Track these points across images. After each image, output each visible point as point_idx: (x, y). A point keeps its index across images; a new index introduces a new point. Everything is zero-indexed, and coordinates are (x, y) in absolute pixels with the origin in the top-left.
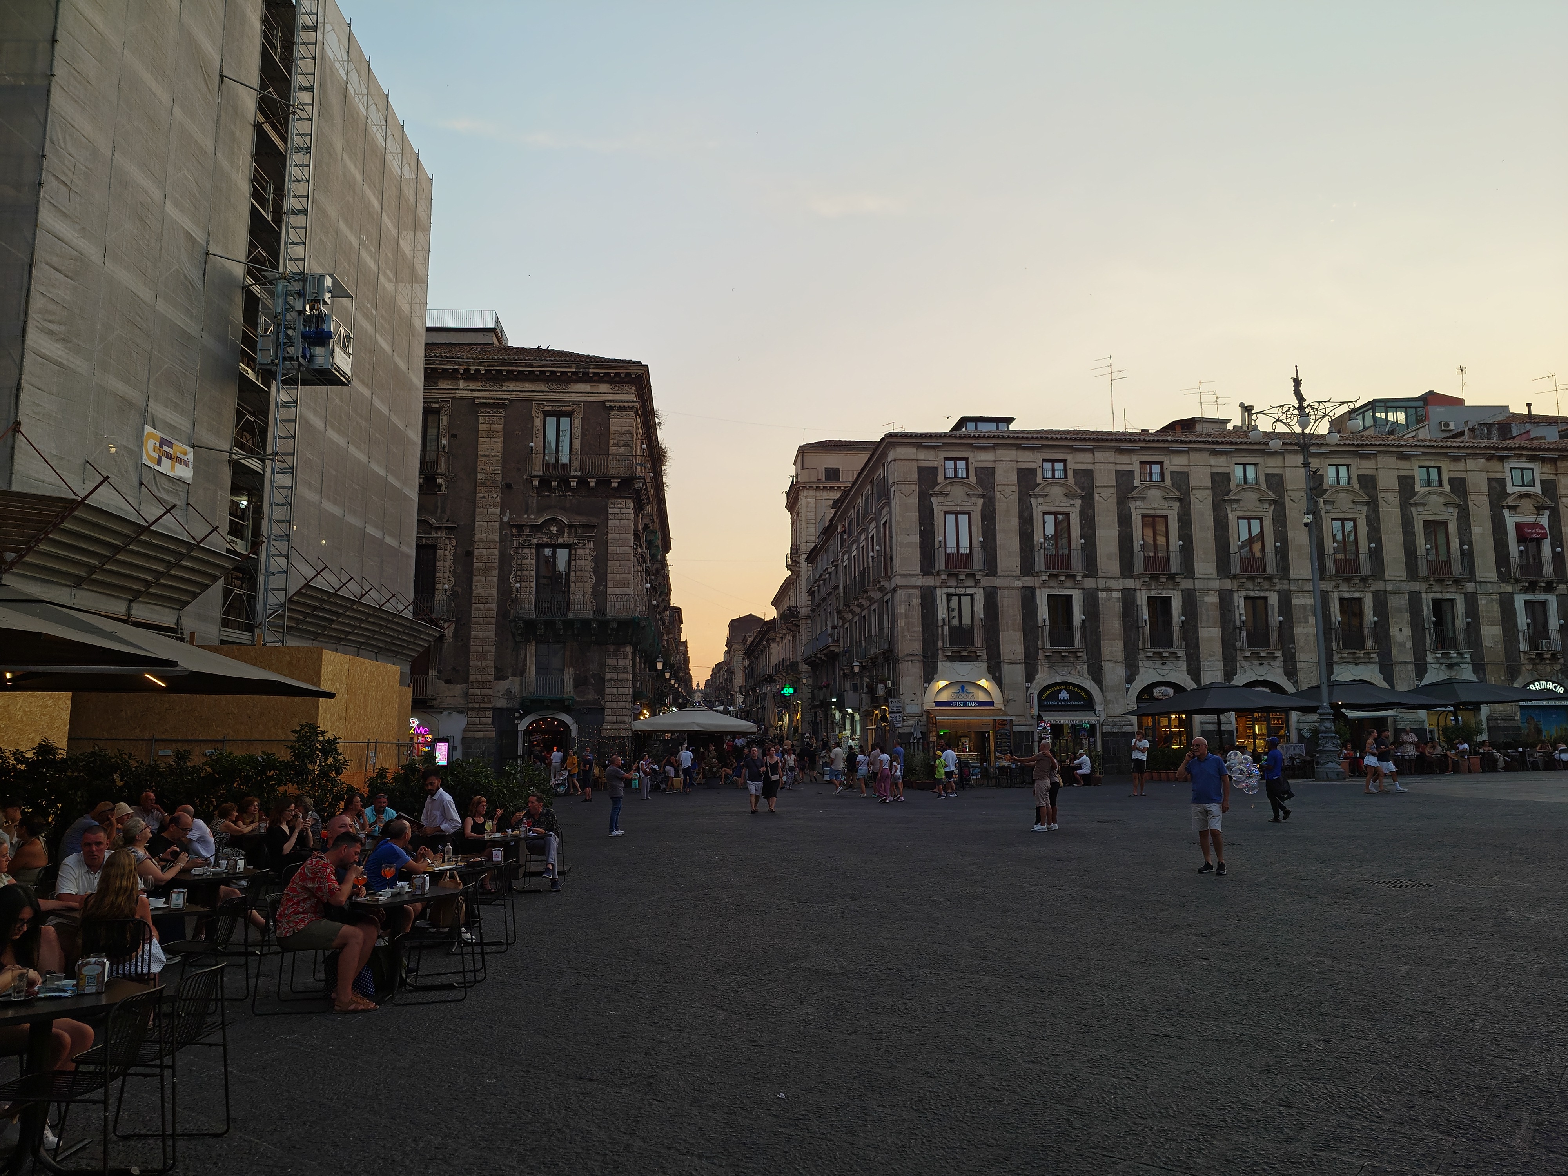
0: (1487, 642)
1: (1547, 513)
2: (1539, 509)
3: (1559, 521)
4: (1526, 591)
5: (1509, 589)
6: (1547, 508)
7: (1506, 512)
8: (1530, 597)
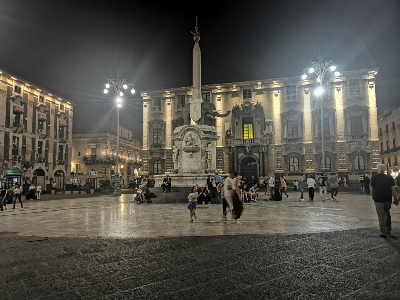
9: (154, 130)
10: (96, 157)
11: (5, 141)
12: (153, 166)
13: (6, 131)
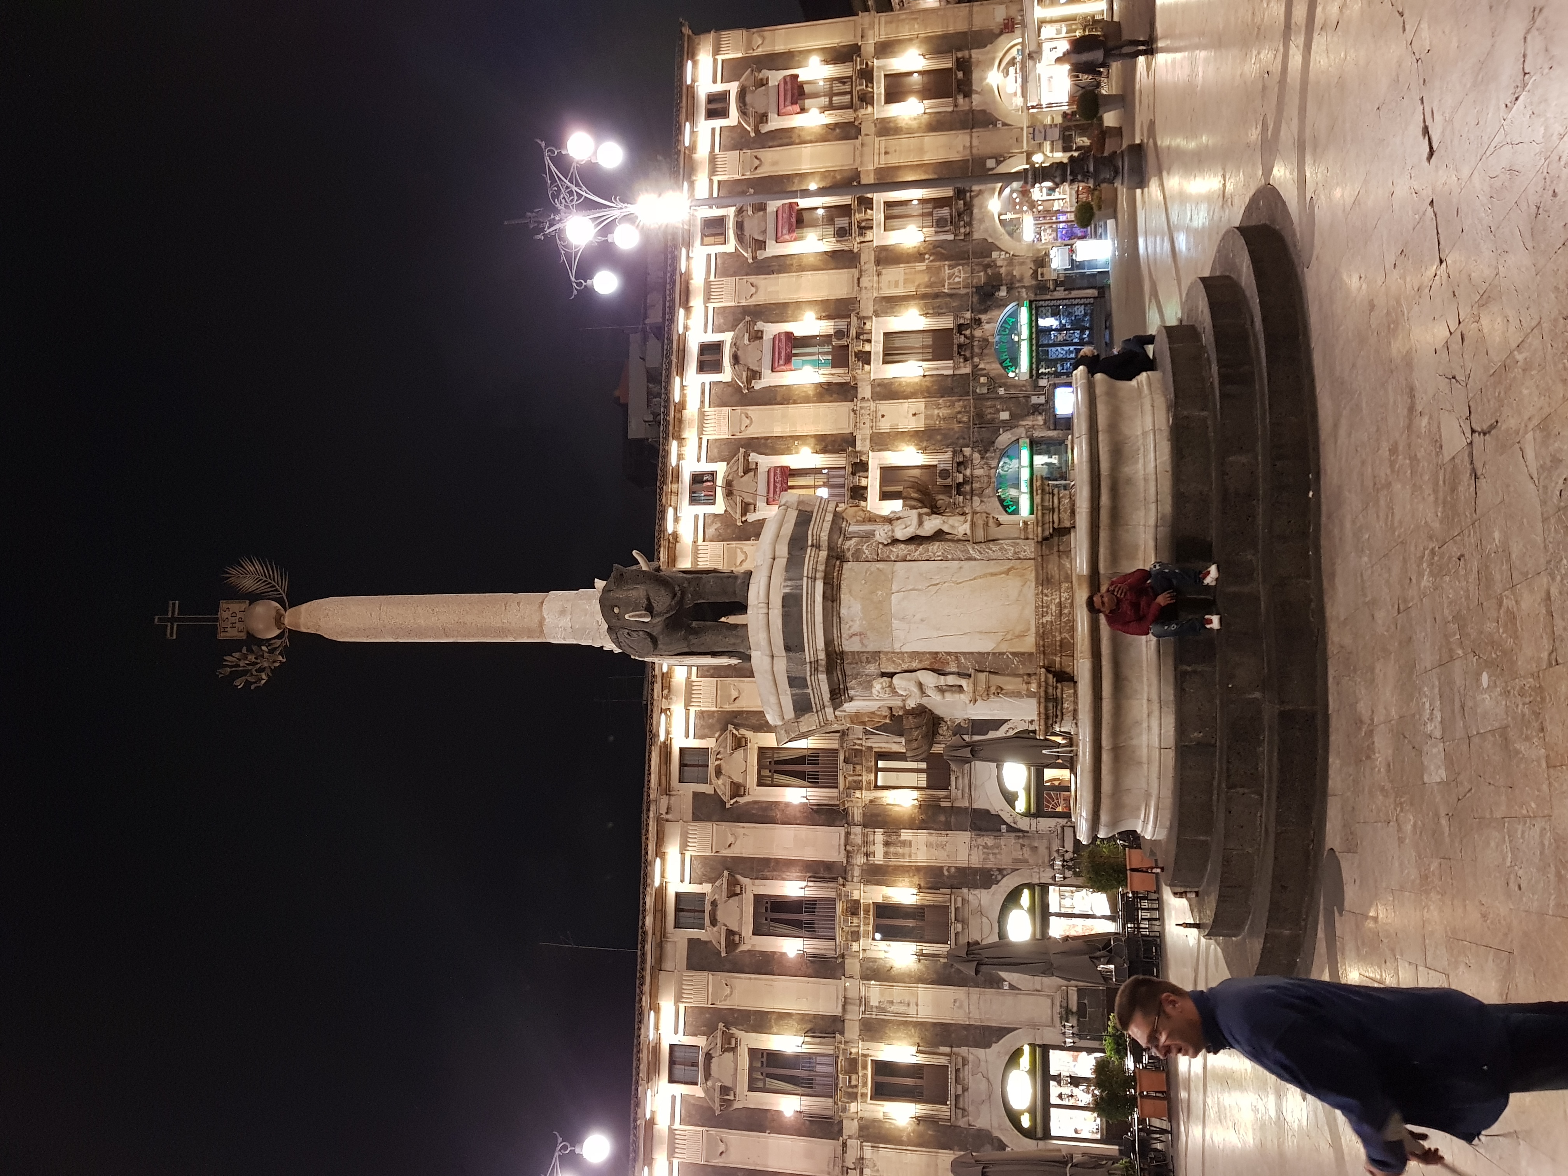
1: (754, 457)
2: (748, 469)
3: (766, 438)
4: (866, 499)
6: (746, 455)
7: (751, 518)
11: (905, 399)
13: (868, 395)
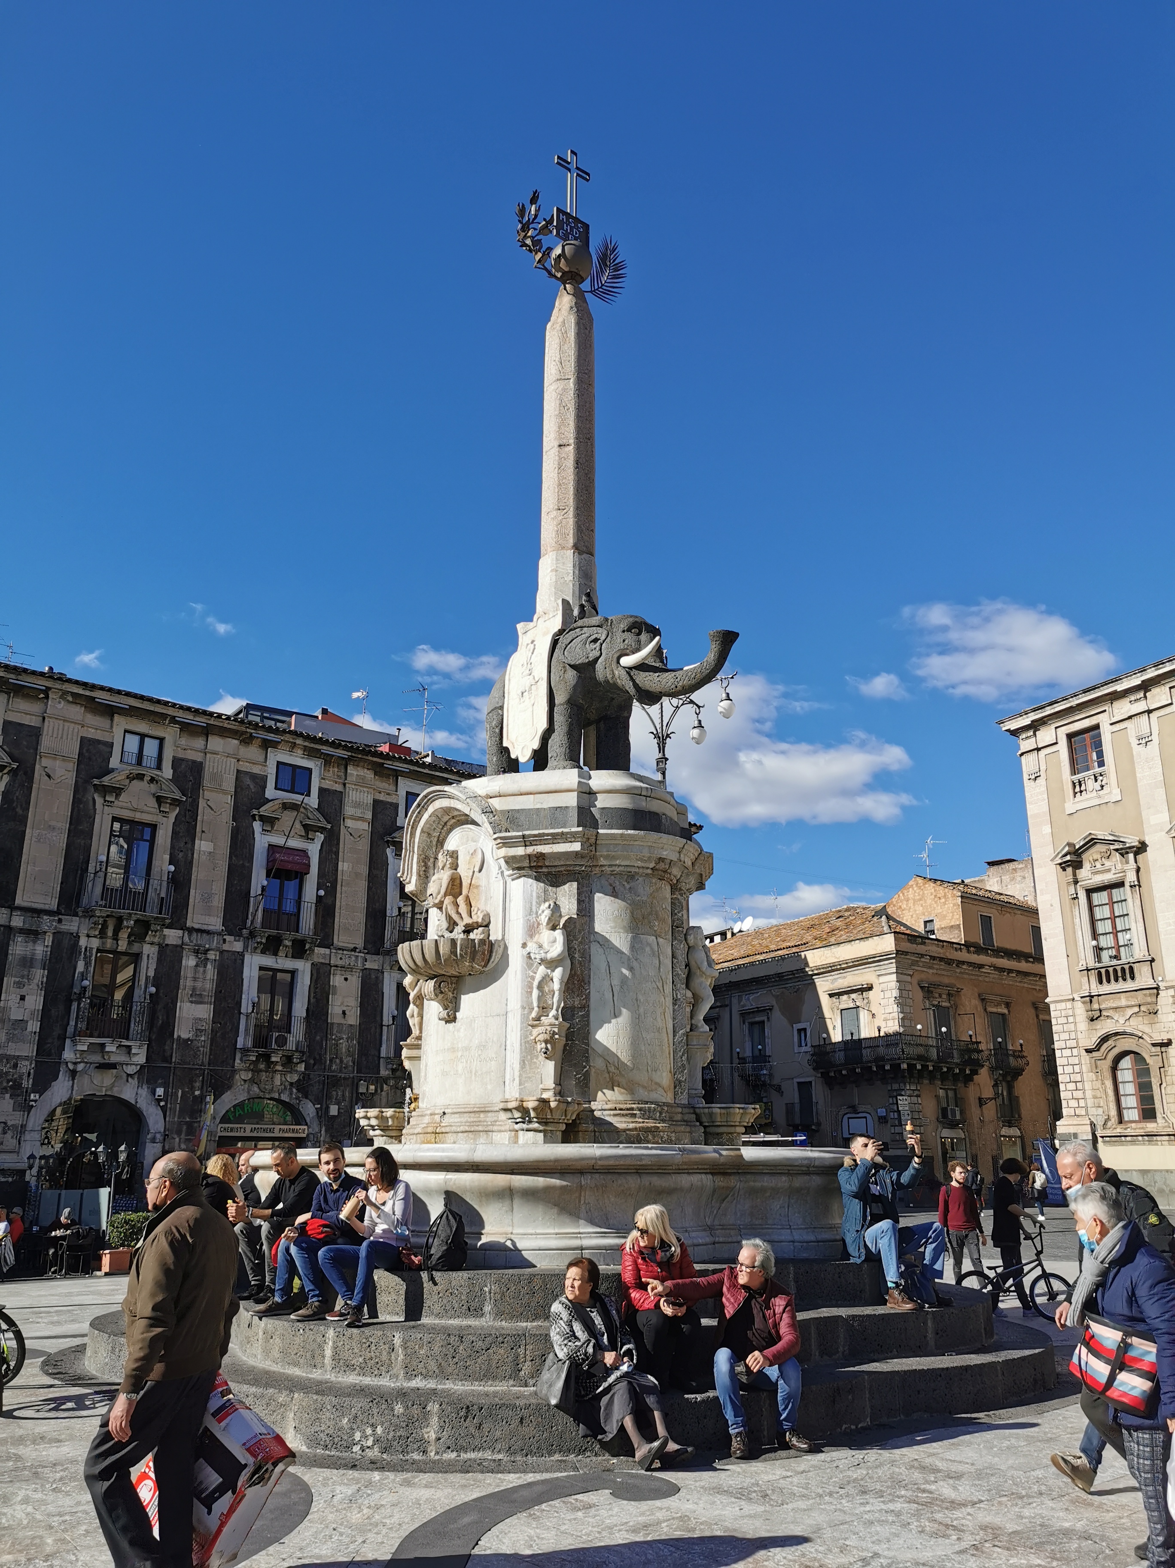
0: (183, 1031)
1: (320, 837)
2: (308, 830)
3: (337, 853)
4: (263, 952)
5: (238, 946)
6: (322, 830)
7: (257, 826)
8: (268, 961)
9: (1089, 892)
10: (860, 1048)
11: (362, 1005)
12: (1109, 1084)
13: (368, 965)
